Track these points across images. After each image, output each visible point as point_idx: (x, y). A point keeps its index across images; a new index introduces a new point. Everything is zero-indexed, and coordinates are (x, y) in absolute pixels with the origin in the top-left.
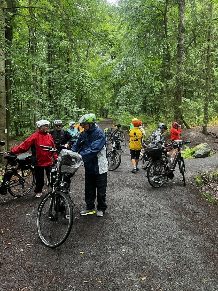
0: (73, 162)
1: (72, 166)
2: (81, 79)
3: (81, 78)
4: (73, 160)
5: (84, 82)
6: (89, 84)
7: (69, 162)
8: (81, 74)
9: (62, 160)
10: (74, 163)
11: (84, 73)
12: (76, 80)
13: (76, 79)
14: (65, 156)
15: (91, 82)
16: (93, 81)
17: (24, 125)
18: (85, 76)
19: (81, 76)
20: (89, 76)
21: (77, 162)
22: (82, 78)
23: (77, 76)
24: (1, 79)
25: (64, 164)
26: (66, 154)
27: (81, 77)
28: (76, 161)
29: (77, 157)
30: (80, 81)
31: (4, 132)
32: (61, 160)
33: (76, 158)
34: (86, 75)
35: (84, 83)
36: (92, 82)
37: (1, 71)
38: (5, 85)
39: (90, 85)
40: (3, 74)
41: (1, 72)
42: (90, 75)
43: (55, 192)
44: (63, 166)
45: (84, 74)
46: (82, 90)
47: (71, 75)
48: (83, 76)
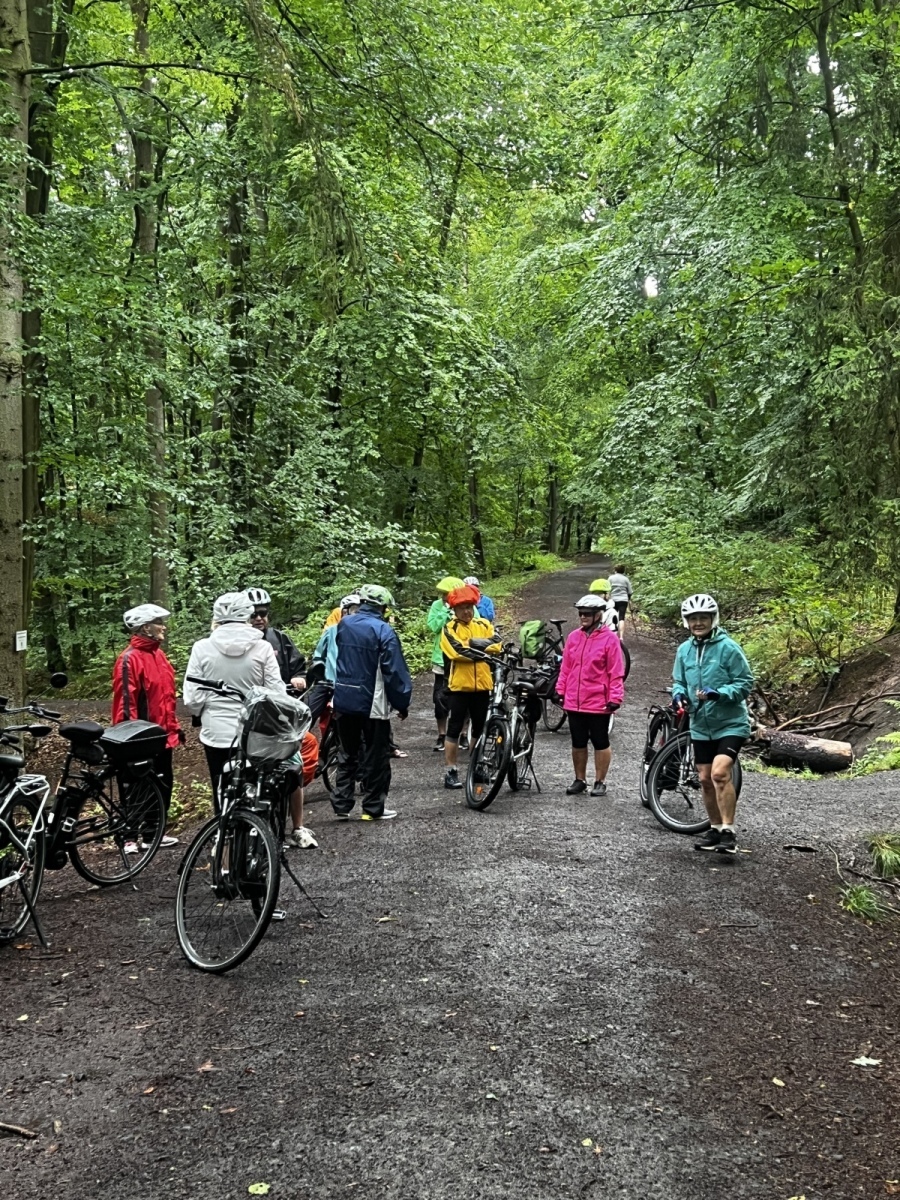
0: (282, 723)
1: (279, 737)
2: (411, 346)
3: (407, 342)
4: (283, 718)
5: (426, 360)
6: (453, 374)
7: (271, 723)
8: (410, 319)
9: (251, 718)
10: (287, 727)
11: (426, 314)
12: (382, 351)
13: (383, 346)
14: (259, 704)
15: (465, 359)
16: (479, 354)
17: (91, 609)
18: (433, 330)
19: (406, 331)
20: (456, 329)
21: (296, 724)
22: (412, 342)
23: (386, 333)
24: (5, 397)
25: (256, 730)
26: (261, 699)
27: (412, 336)
28: (291, 721)
29: (294, 708)
30: (405, 357)
31: (11, 647)
32: (247, 718)
33: (290, 713)
34: (439, 323)
35: (425, 367)
36: (473, 362)
37: (5, 356)
38: (19, 422)
39: (459, 376)
40: (14, 370)
41: (3, 364)
42: (459, 321)
43: (228, 814)
44: (256, 738)
45: (423, 316)
46: (414, 409)
47: (355, 328)
48: (421, 331)
